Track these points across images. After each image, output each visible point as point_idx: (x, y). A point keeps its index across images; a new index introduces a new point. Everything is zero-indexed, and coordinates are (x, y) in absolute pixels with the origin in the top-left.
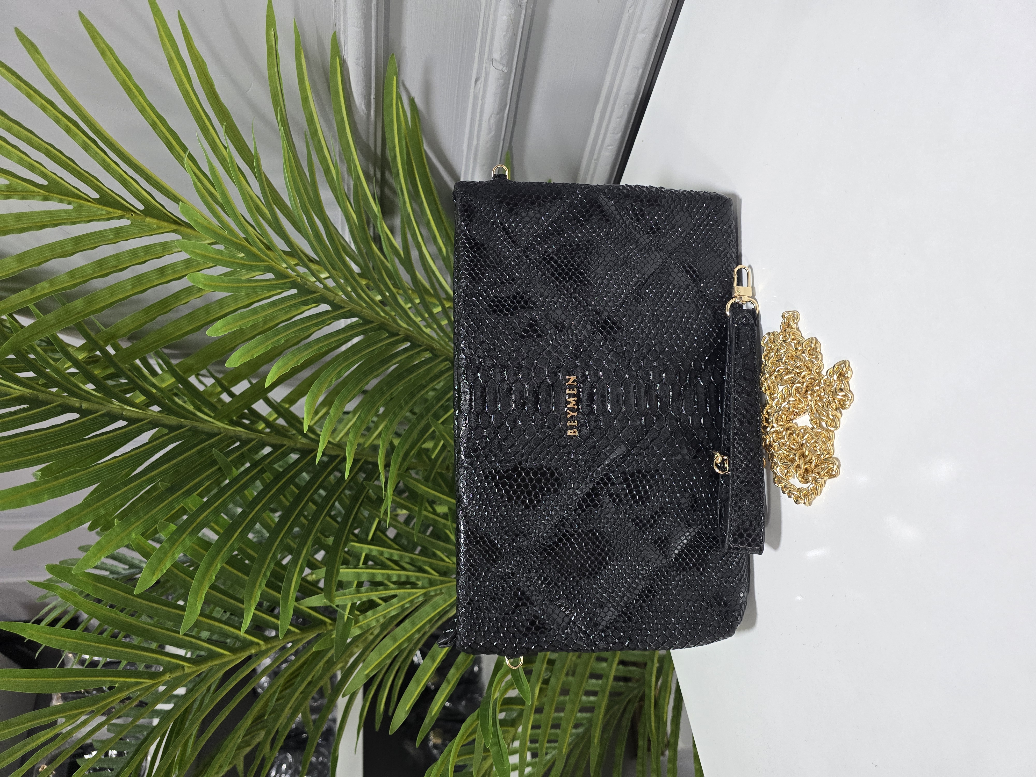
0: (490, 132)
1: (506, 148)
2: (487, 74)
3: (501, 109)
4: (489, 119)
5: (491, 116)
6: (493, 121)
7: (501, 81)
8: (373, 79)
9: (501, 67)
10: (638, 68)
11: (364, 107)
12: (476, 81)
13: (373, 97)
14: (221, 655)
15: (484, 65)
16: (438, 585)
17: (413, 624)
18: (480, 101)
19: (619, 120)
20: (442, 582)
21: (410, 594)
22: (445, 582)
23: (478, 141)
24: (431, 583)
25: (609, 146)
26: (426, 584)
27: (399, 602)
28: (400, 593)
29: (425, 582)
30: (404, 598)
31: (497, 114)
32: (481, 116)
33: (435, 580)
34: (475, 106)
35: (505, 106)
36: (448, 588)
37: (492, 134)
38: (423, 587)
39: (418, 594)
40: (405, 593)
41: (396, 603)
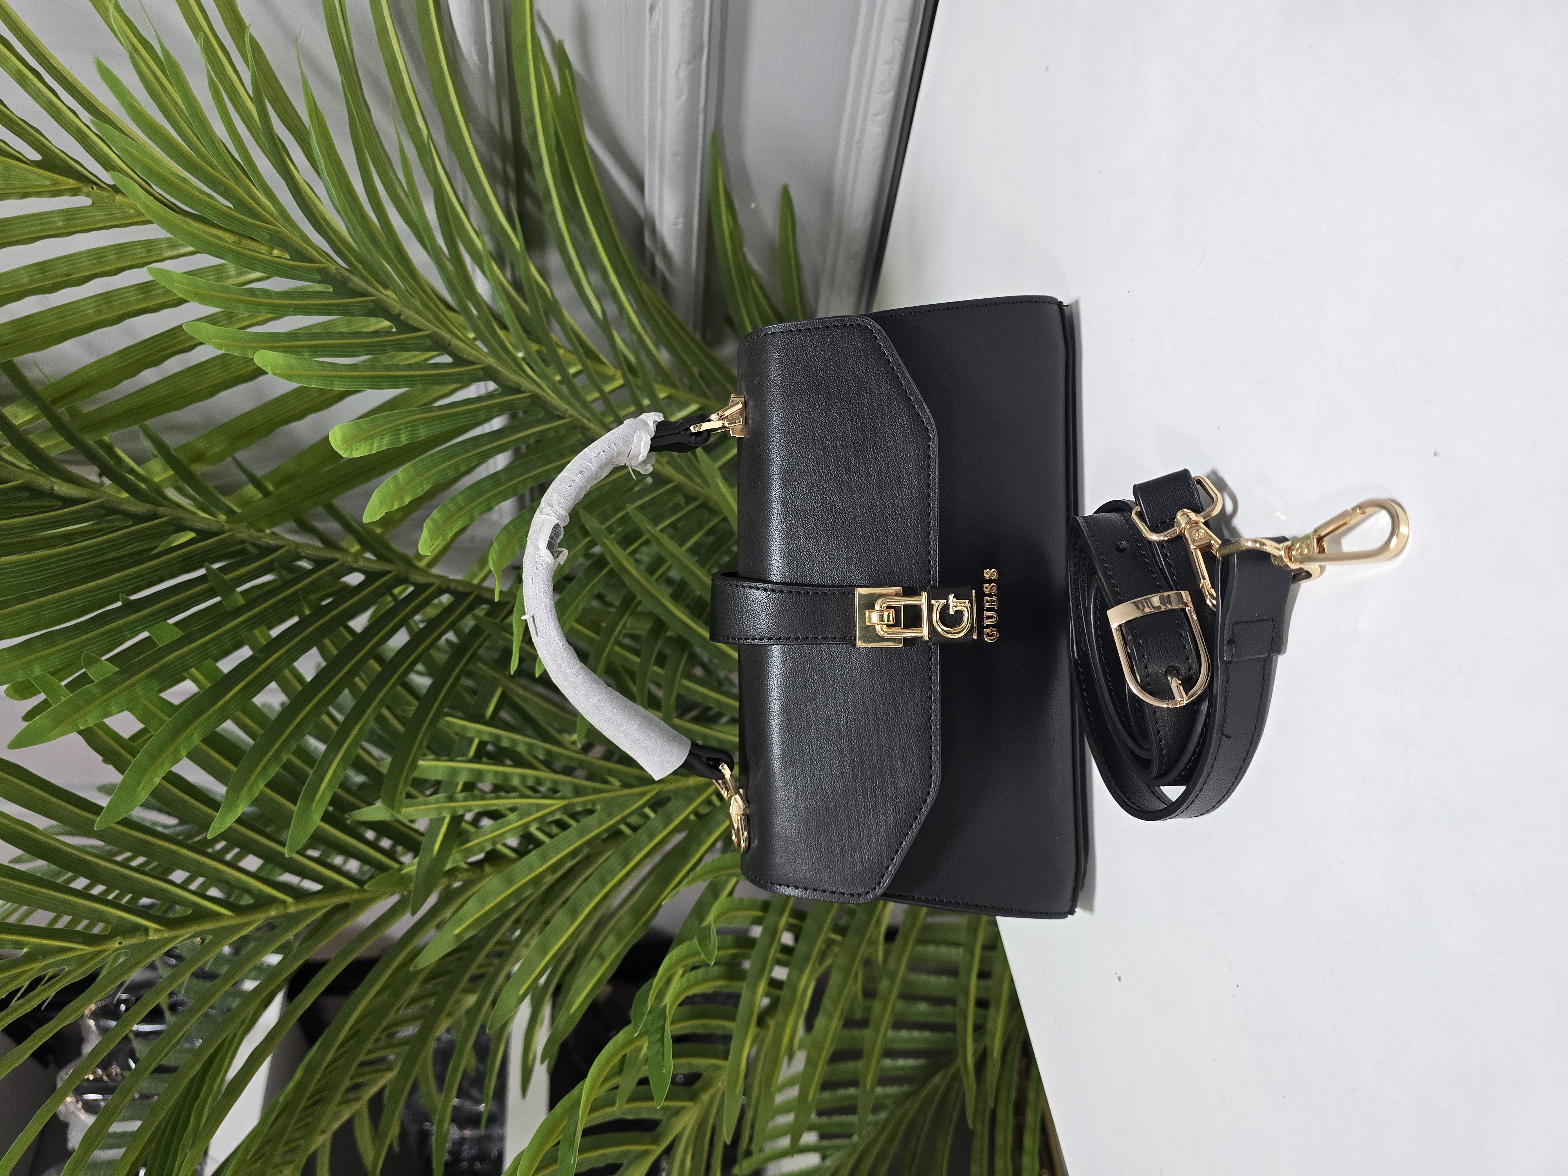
0: (680, 95)
1: (711, 127)
3: (695, 56)
4: (677, 73)
5: (679, 67)
6: (683, 74)
7: (690, 4)
11: (475, 58)
12: (652, 9)
13: (489, 39)
14: (219, 917)
16: (587, 795)
17: (544, 858)
18: (660, 42)
19: (886, 67)
20: (596, 791)
21: (539, 807)
22: (601, 791)
23: (664, 113)
24: (578, 791)
25: (876, 115)
26: (569, 794)
27: (520, 819)
28: (522, 804)
29: (567, 790)
30: (530, 814)
31: (689, 63)
32: (664, 68)
33: (585, 787)
34: (654, 53)
35: (701, 49)
36: (607, 803)
37: (684, 98)
38: (563, 798)
39: (553, 808)
40: (530, 805)
41: (514, 822)
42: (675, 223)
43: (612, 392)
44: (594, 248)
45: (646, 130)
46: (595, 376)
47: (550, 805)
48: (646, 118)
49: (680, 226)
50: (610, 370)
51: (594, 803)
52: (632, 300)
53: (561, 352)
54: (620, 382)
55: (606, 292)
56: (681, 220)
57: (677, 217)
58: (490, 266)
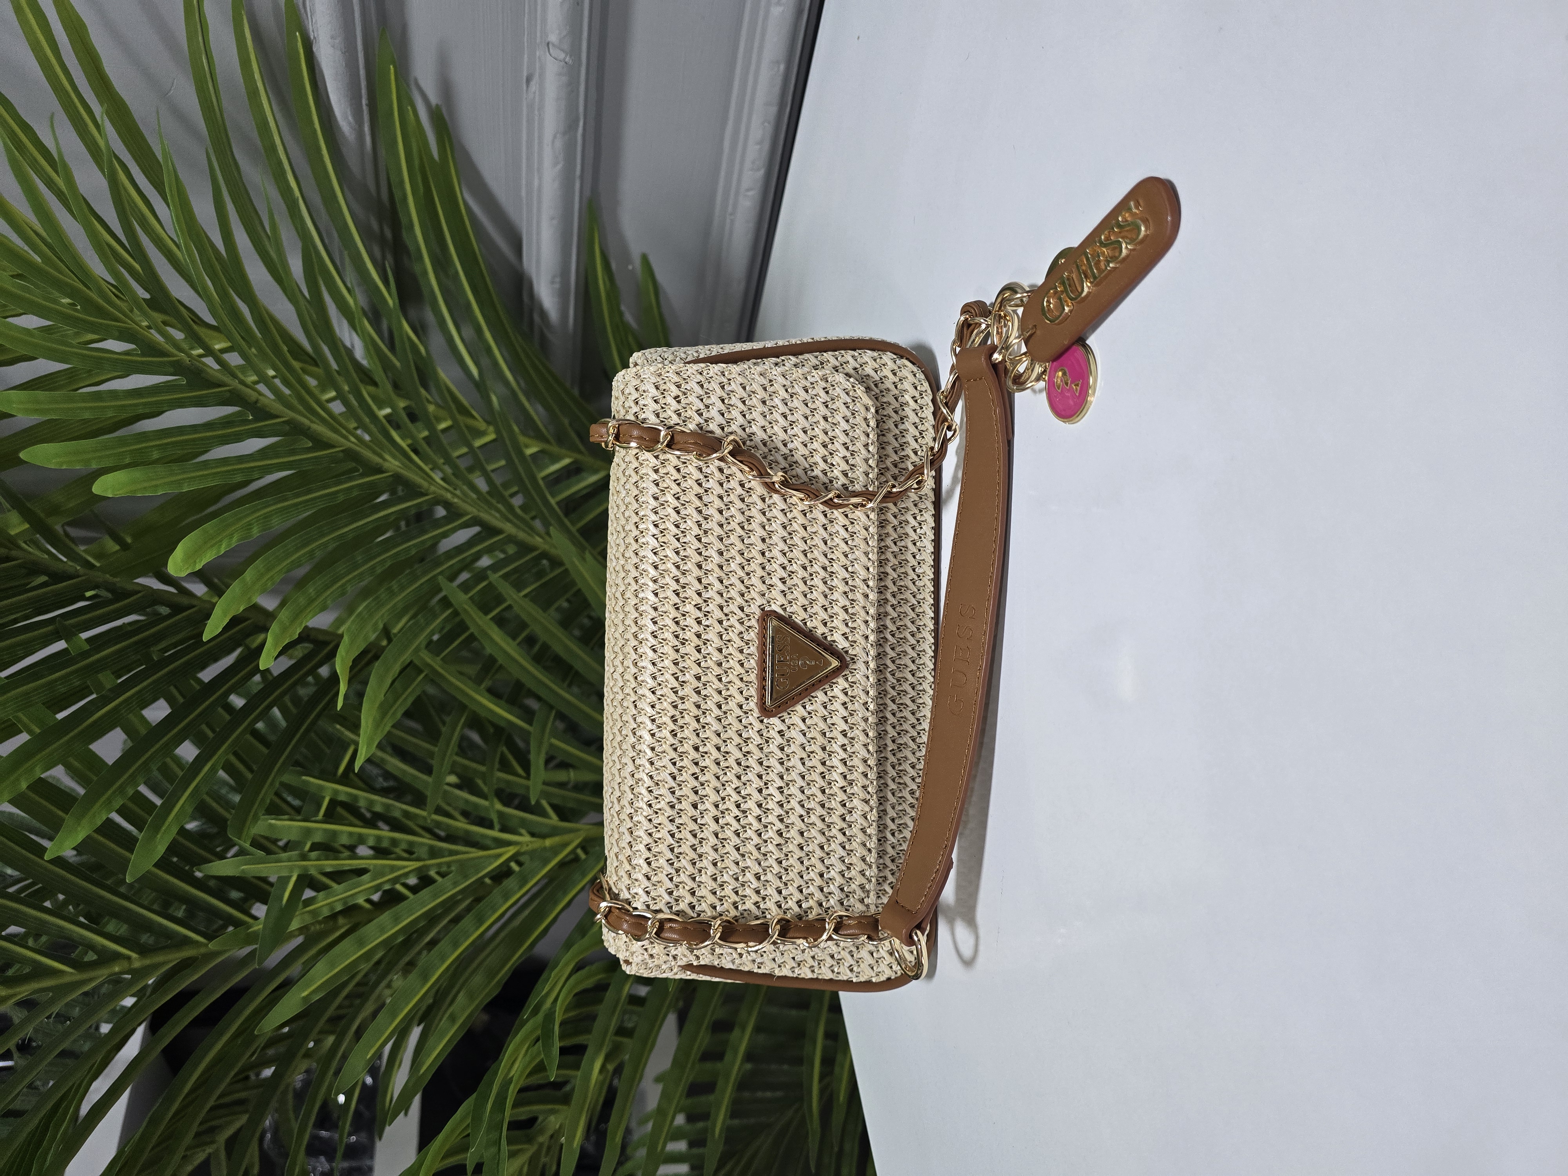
0: (555, 164)
1: (587, 193)
2: (542, 68)
3: (570, 127)
4: (553, 142)
5: (555, 137)
6: (559, 144)
7: (564, 79)
8: (362, 72)
9: (562, 56)
10: (778, 62)
12: (529, 80)
13: (364, 102)
14: (55, 972)
15: (538, 54)
16: (443, 857)
17: (397, 919)
18: (536, 112)
19: (758, 147)
20: (452, 853)
21: (393, 869)
22: (457, 853)
23: (540, 178)
24: (434, 853)
25: (748, 190)
26: (424, 855)
27: (373, 880)
28: (375, 866)
29: (423, 852)
30: (383, 875)
31: (564, 133)
32: (540, 138)
33: (441, 850)
34: (530, 121)
35: (577, 121)
36: (462, 864)
37: (560, 166)
38: (418, 859)
39: (406, 870)
40: (384, 866)
41: (366, 882)
42: (552, 282)
43: (482, 447)
44: (469, 304)
45: (523, 194)
46: (466, 432)
47: (405, 867)
48: (524, 182)
49: (557, 286)
50: (481, 425)
51: (449, 864)
52: (506, 354)
53: (431, 408)
54: (491, 437)
55: (479, 350)
56: (558, 280)
57: (554, 277)
58: (361, 322)
